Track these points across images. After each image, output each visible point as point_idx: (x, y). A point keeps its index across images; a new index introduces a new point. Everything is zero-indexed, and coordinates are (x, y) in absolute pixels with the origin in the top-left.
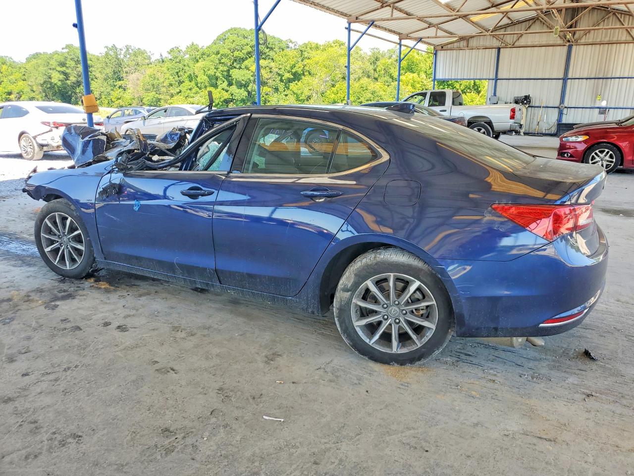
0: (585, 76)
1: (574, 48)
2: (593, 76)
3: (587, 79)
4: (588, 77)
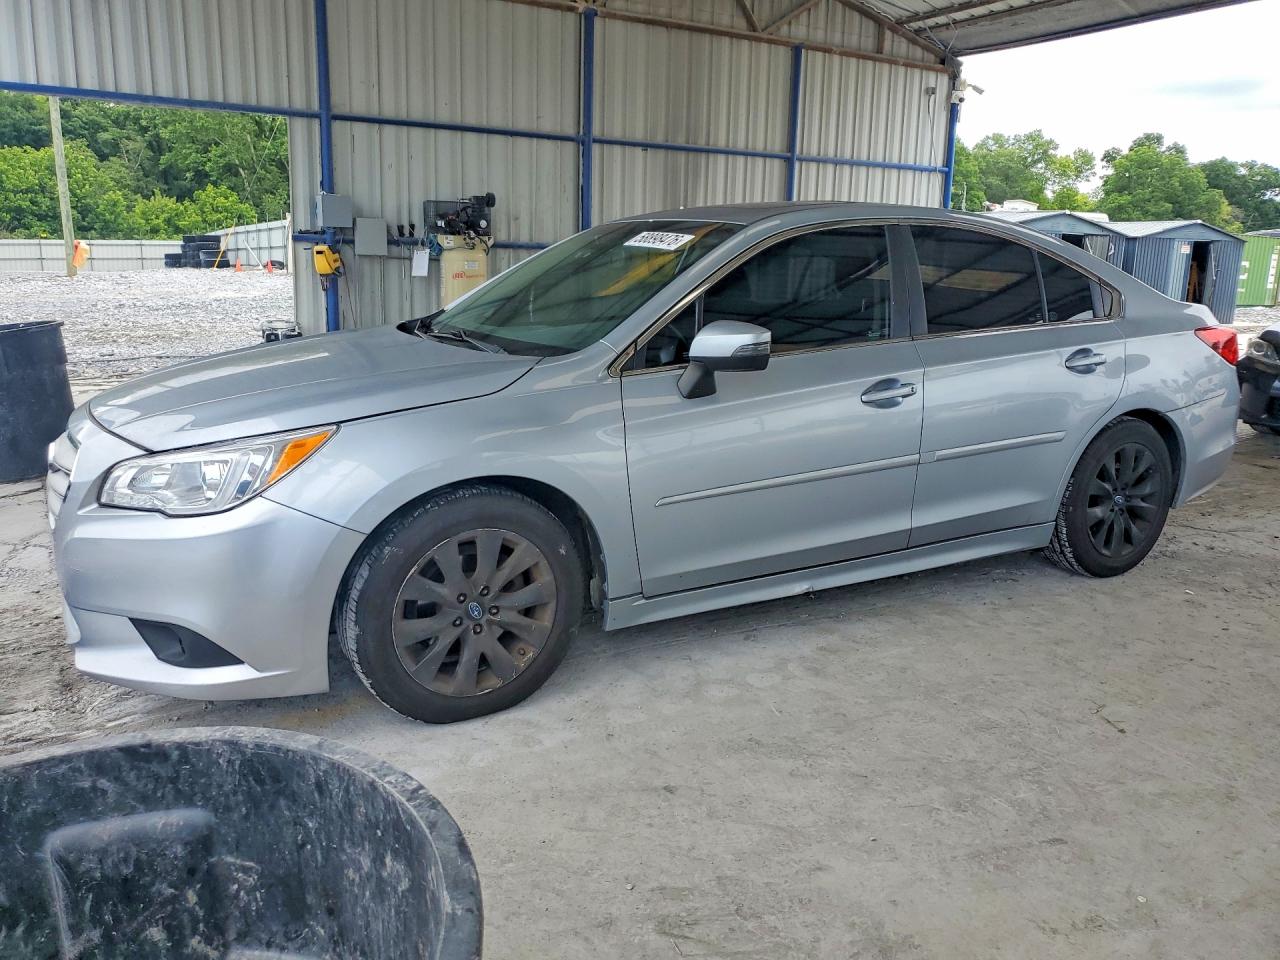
0: (639, 137)
1: (598, 23)
2: (660, 139)
3: (645, 146)
4: (649, 141)
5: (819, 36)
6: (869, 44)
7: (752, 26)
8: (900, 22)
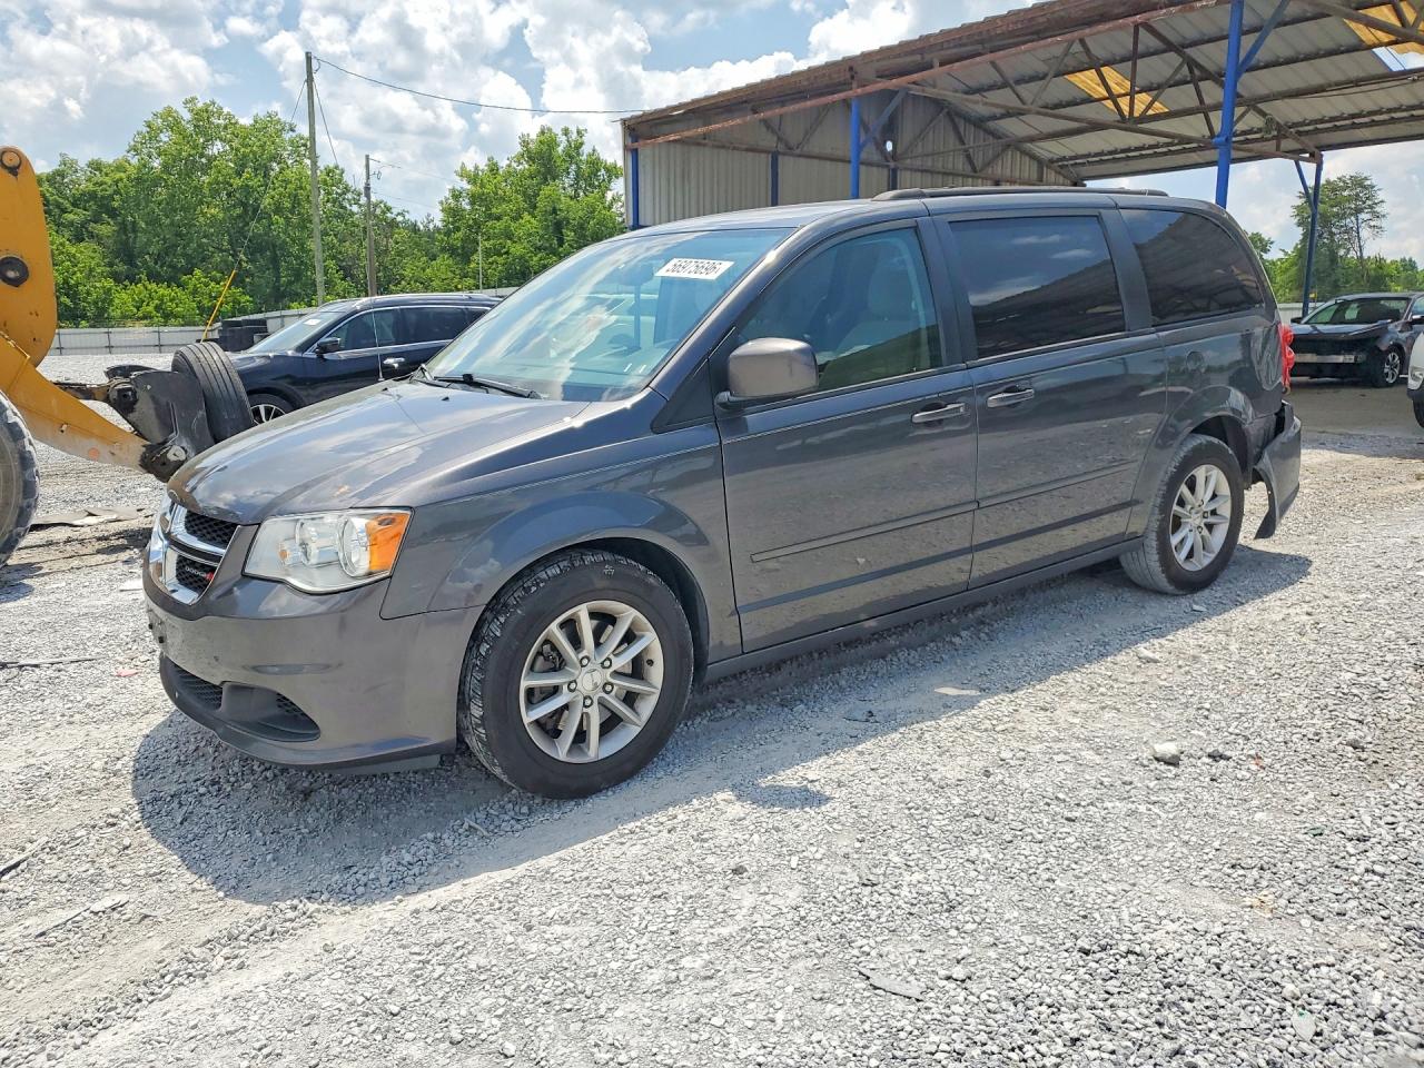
1: (899, 173)
5: (1008, 173)
6: (1034, 176)
7: (975, 170)
8: (1051, 161)
